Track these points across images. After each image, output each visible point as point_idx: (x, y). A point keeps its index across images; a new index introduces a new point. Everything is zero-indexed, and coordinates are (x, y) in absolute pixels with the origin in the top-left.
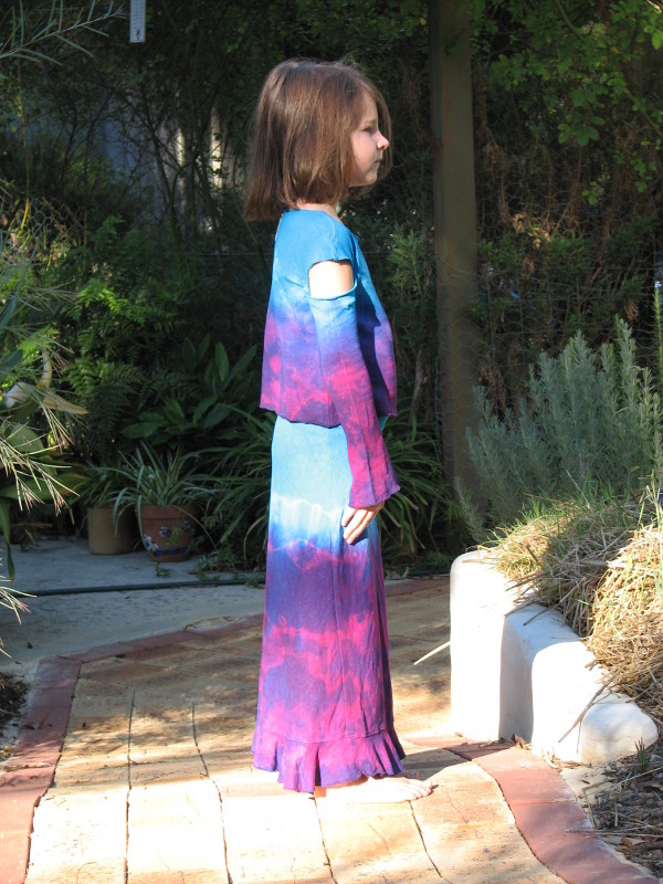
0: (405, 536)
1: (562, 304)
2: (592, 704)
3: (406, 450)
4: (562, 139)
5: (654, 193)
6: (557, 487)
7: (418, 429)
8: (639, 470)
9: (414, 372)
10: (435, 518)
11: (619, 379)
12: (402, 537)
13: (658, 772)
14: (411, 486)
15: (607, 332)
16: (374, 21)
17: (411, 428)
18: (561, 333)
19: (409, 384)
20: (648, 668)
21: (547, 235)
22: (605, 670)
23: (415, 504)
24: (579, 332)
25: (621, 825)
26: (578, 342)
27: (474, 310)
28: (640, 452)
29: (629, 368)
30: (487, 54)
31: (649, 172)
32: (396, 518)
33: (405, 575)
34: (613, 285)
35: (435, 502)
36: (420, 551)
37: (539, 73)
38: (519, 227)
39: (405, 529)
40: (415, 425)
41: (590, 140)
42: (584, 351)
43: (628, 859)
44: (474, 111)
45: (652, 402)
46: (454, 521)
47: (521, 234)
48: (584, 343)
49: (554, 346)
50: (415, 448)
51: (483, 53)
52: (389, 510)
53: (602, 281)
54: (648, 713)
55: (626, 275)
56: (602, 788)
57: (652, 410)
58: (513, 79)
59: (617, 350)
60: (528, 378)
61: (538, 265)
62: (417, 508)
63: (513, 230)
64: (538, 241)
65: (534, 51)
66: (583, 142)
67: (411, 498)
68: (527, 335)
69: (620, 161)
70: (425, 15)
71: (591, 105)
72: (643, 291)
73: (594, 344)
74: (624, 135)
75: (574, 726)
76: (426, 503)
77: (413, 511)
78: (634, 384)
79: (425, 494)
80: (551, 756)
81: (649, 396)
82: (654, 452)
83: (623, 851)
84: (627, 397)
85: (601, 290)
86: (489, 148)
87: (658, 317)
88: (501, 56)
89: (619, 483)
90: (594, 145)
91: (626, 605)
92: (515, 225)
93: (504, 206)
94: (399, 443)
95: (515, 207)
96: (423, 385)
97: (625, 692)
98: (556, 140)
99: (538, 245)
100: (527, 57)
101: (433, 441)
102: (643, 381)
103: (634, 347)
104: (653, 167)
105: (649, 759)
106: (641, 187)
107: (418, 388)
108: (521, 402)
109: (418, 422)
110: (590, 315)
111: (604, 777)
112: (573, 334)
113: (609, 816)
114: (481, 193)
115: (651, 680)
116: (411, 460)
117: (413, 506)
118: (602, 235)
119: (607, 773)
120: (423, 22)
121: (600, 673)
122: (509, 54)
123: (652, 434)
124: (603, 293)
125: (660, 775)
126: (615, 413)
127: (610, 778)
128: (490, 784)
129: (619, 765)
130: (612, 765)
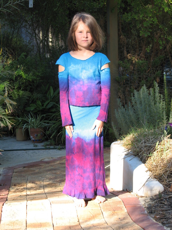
1: (140, 78)
2: (147, 181)
4: (141, 35)
5: (164, 49)
6: (138, 125)
8: (160, 121)
10: (106, 133)
11: (155, 97)
13: (164, 199)
15: (151, 85)
16: (93, 3)
18: (140, 85)
20: (162, 172)
21: (136, 60)
22: (150, 172)
24: (145, 85)
25: (154, 212)
26: (144, 87)
27: (117, 79)
28: (160, 116)
29: (157, 95)
30: (121, 12)
31: (163, 44)
34: (153, 73)
35: (106, 129)
37: (135, 18)
38: (129, 58)
41: (148, 35)
42: (146, 90)
43: (156, 221)
44: (118, 27)
45: (163, 103)
46: (111, 133)
47: (129, 59)
48: (146, 88)
49: (138, 88)
51: (120, 12)
53: (150, 72)
54: (161, 183)
55: (156, 70)
56: (149, 203)
57: (163, 105)
58: (128, 19)
59: (154, 90)
60: (131, 97)
61: (134, 67)
63: (128, 58)
64: (134, 61)
65: (134, 12)
66: (146, 36)
68: (131, 86)
69: (156, 41)
70: (106, 2)
71: (148, 26)
72: (161, 75)
73: (148, 88)
74: (157, 34)
75: (142, 187)
78: (159, 99)
80: (136, 194)
81: (162, 102)
82: (163, 116)
83: (155, 219)
84: (156, 102)
86: (122, 37)
87: (165, 81)
88: (125, 13)
89: (154, 124)
90: (149, 36)
91: (156, 155)
92: (128, 57)
93: (125, 52)
95: (128, 52)
97: (156, 178)
98: (139, 35)
99: (134, 62)
100: (132, 13)
102: (161, 98)
103: (159, 89)
104: (164, 43)
105: (161, 195)
106: (161, 48)
108: (129, 103)
110: (147, 81)
111: (150, 200)
112: (143, 86)
113: (151, 210)
114: (119, 48)
115: (162, 175)
118: (150, 60)
120: (105, 4)
121: (149, 173)
122: (127, 12)
123: (163, 112)
124: (151, 75)
125: (164, 200)
126: (153, 106)
127: (151, 200)
128: (120, 201)
129: (154, 197)
130: (152, 197)
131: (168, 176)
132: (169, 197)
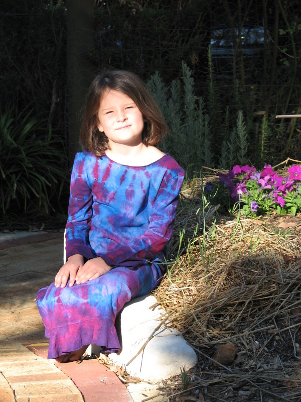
0: (42, 203)
1: (149, 53)
2: (152, 337)
3: (44, 146)
7: (53, 132)
9: (50, 95)
10: (62, 191)
11: (183, 104)
12: (40, 204)
13: (196, 389)
14: (47, 170)
15: (177, 71)
17: (48, 132)
18: (148, 72)
19: (48, 102)
20: (192, 311)
21: (140, 6)
22: (163, 311)
23: (50, 182)
24: (157, 72)
26: (156, 78)
27: (91, 55)
28: (195, 154)
29: (190, 98)
32: (36, 191)
33: (41, 229)
34: (183, 41)
35: (63, 181)
36: (52, 213)
39: (42, 198)
40: (51, 130)
42: (160, 84)
45: (204, 120)
47: (123, 5)
48: (160, 79)
50: (51, 145)
52: (32, 186)
53: (176, 38)
54: (190, 344)
55: (192, 34)
57: (204, 126)
59: (182, 85)
61: (134, 26)
62: (50, 185)
64: (134, 10)
67: (47, 178)
72: (202, 45)
73: (167, 82)
75: (139, 353)
76: (56, 182)
77: (47, 186)
78: (192, 108)
79: (56, 176)
80: (122, 372)
81: (202, 116)
82: (204, 154)
84: (187, 116)
85: (175, 44)
87: (210, 63)
94: (40, 142)
96: (57, 104)
97: (176, 327)
99: (134, 13)
101: (62, 141)
102: (198, 106)
103: (193, 83)
105: (190, 379)
107: (53, 105)
109: (53, 128)
110: (167, 60)
111: (158, 391)
112: (153, 73)
115: (194, 320)
116: (48, 153)
117: (48, 183)
118: (176, 7)
119: (160, 389)
121: (159, 313)
123: (203, 142)
124: (177, 46)
125: (197, 391)
126: (179, 127)
127: (161, 393)
128: (77, 396)
129: (169, 382)
130: (165, 383)
131: (209, 322)
132: (211, 385)
